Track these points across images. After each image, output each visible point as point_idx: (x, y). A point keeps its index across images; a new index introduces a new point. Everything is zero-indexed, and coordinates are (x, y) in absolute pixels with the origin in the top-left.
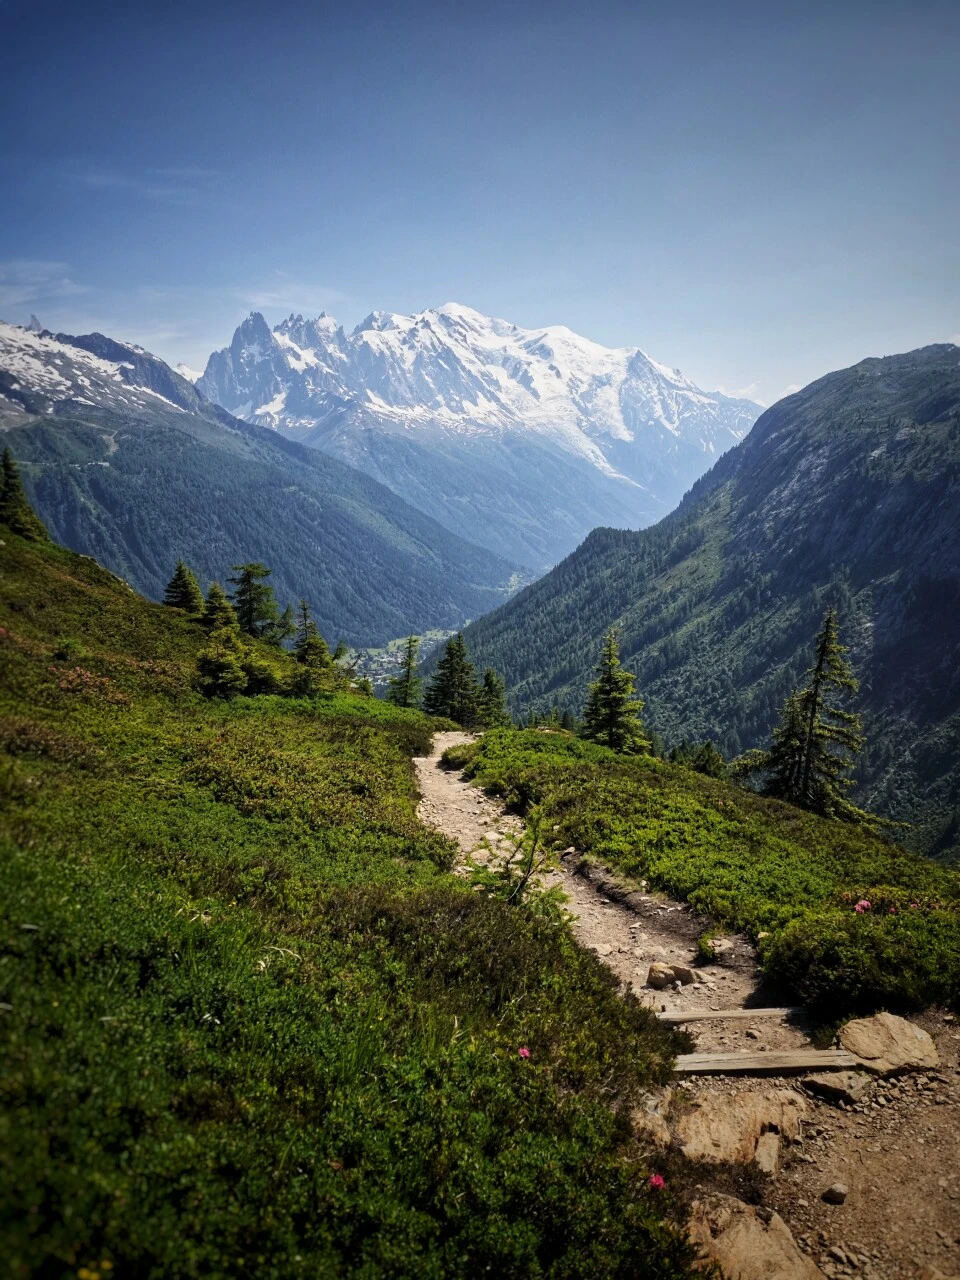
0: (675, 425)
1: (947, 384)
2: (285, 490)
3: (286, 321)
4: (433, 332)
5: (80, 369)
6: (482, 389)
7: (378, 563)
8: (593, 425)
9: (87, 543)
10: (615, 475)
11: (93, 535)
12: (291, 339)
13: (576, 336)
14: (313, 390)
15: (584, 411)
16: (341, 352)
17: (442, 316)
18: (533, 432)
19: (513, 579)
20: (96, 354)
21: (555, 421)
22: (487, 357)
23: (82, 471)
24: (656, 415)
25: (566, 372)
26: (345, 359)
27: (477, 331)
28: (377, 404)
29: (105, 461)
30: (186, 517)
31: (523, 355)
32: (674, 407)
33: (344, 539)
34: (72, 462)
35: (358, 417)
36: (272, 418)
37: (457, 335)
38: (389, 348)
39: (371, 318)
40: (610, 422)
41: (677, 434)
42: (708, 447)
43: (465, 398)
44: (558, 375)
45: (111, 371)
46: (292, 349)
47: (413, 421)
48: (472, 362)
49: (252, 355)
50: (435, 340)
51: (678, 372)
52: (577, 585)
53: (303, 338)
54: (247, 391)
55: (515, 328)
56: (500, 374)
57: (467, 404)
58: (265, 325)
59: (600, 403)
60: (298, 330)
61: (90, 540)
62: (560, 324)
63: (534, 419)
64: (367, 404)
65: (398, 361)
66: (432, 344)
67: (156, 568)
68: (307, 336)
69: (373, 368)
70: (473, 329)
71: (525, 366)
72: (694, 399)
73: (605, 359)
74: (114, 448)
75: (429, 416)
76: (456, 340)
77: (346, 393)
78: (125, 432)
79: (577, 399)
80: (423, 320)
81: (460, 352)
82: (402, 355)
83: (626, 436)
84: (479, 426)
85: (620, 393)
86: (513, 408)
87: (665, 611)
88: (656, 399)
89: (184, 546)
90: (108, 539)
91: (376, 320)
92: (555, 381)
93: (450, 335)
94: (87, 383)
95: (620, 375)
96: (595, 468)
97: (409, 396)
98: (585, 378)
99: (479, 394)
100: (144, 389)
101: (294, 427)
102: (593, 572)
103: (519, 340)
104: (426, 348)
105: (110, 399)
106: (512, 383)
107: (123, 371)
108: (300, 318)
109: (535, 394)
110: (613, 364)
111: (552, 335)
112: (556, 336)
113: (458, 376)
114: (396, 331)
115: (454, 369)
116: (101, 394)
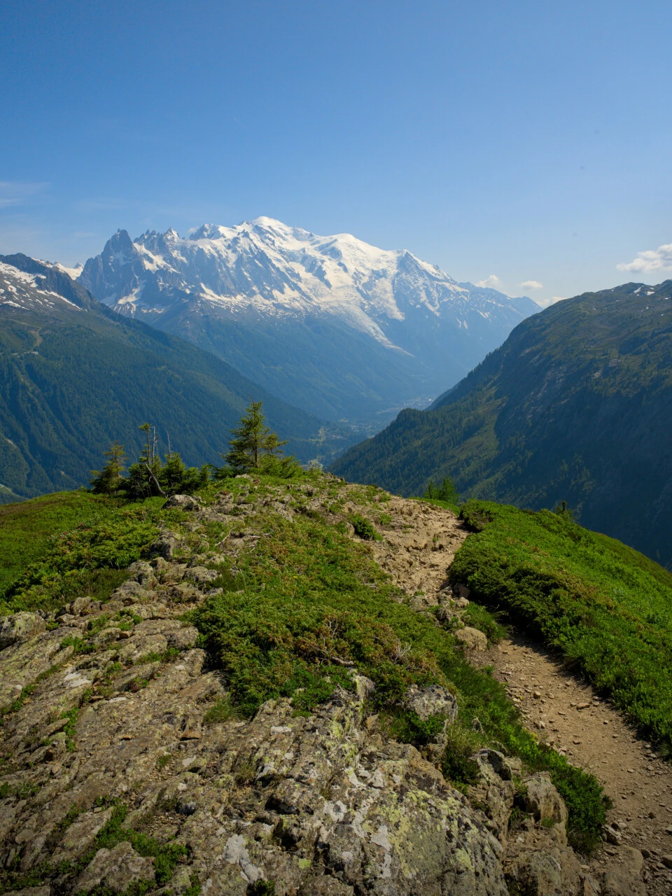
0: (437, 308)
1: (639, 327)
2: (158, 369)
3: (143, 235)
4: (252, 240)
5: (8, 279)
6: (288, 281)
7: (225, 423)
8: (373, 307)
9: (26, 411)
10: (392, 346)
11: (29, 406)
12: (147, 248)
13: (358, 241)
14: (162, 286)
15: (366, 297)
16: (183, 255)
17: (256, 226)
18: (326, 314)
19: (321, 432)
20: (18, 268)
21: (344, 305)
22: (290, 256)
23: (21, 359)
24: (422, 300)
25: (352, 267)
26: (185, 261)
27: (282, 237)
28: (209, 295)
29: (35, 350)
30: (93, 391)
31: (318, 255)
32: (435, 295)
33: (200, 405)
34: (13, 352)
35: (197, 306)
36: (131, 306)
37: (267, 241)
38: (218, 252)
39: (203, 229)
40: (386, 305)
41: (438, 314)
42: (463, 325)
43: (274, 288)
44: (346, 270)
45: (29, 280)
46: (147, 255)
47: (237, 307)
48: (278, 260)
49: (118, 260)
50: (252, 245)
51: (437, 268)
52: (395, 450)
53: (156, 247)
54: (113, 286)
55: (311, 235)
56: (300, 269)
57: (276, 293)
58: (128, 238)
59: (378, 291)
60: (152, 242)
61: (28, 408)
62: (347, 232)
63: (327, 303)
64: (201, 295)
65: (224, 261)
66: (250, 248)
67: (73, 429)
68: (158, 245)
69: (206, 268)
70: (279, 235)
71: (320, 263)
72: (451, 289)
73: (381, 258)
74: (39, 341)
75: (248, 302)
76: (267, 244)
77: (186, 287)
78: (47, 329)
79: (361, 287)
80: (243, 232)
81: (271, 254)
82: (227, 257)
83: (398, 315)
84: (285, 309)
85: (393, 283)
86: (311, 295)
87: (462, 472)
88: (421, 288)
89: (91, 413)
90: (39, 408)
91: (206, 230)
92: (344, 275)
93: (263, 241)
94: (14, 290)
95: (393, 271)
96: (376, 341)
97: (233, 287)
98: (366, 273)
99: (285, 285)
100: (53, 293)
101: (148, 313)
102: (406, 441)
103: (314, 244)
104: (245, 251)
105: (30, 302)
106: (309, 276)
107: (38, 281)
108: (153, 233)
109: (328, 284)
110: (387, 262)
111: (340, 241)
112: (345, 241)
113: (270, 272)
114: (222, 239)
115: (267, 267)
116: (24, 298)
